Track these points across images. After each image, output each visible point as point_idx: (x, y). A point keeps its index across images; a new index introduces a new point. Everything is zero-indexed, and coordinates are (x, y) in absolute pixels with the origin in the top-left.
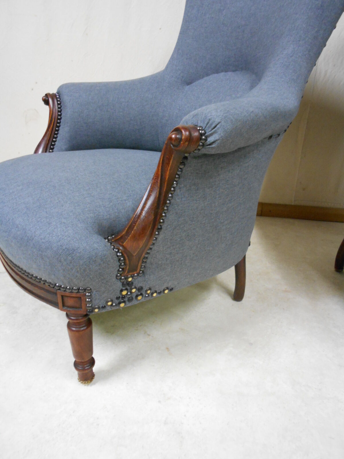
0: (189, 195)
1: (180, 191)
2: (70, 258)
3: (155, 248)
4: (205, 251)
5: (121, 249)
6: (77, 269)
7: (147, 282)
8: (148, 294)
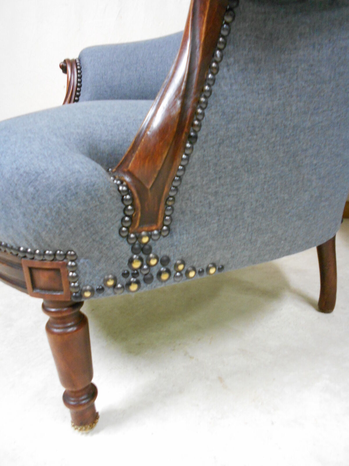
0: (246, 81)
1: (228, 70)
2: (31, 189)
3: (187, 178)
4: (277, 198)
5: (125, 181)
6: (44, 210)
7: (176, 248)
8: (180, 272)
